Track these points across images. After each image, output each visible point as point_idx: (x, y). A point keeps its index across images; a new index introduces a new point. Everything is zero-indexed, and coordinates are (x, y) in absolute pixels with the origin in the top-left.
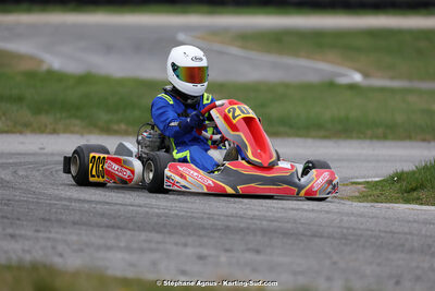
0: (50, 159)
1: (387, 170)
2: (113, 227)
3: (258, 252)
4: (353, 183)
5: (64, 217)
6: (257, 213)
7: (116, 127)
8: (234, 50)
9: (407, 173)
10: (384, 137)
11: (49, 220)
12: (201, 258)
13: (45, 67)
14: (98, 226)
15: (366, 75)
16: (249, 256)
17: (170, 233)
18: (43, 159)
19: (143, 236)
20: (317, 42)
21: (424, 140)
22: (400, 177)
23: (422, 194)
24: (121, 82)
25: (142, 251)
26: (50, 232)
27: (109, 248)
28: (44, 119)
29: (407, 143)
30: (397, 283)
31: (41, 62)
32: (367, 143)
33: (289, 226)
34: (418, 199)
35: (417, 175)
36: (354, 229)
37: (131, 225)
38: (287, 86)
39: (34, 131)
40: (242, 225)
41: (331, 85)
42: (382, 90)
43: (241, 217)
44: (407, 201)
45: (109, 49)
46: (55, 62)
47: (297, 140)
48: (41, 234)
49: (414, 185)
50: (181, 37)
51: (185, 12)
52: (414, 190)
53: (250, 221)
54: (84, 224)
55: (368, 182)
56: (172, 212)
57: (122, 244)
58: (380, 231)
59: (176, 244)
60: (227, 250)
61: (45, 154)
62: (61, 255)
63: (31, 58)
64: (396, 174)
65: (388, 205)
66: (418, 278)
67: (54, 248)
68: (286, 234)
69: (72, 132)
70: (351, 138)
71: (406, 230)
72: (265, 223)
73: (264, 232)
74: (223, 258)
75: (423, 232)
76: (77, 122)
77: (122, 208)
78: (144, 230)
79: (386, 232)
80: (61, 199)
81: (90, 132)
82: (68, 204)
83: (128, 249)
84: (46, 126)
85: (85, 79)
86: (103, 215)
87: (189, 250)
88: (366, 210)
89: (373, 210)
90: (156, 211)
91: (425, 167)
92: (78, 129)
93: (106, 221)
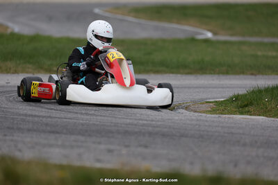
1: (229, 94)
2: (53, 132)
3: (146, 147)
4: (207, 102)
5: (22, 126)
6: (146, 122)
8: (130, 19)
9: (242, 95)
10: (227, 73)
11: (13, 128)
12: (110, 151)
13: (9, 31)
14: (44, 132)
15: (215, 34)
16: (140, 150)
17: (90, 135)
18: (8, 89)
19: (73, 137)
20: (183, 13)
21: (252, 74)
22: (237, 98)
23: (251, 108)
24: (59, 40)
25: (72, 147)
26: (13, 136)
27: (51, 146)
28: (10, 64)
29: (242, 76)
30: (236, 166)
31: (7, 27)
32: (216, 77)
33: (165, 130)
34: (248, 112)
35: (248, 96)
37: (65, 131)
38: (164, 41)
39: (2, 72)
40: (136, 130)
41: (193, 40)
42: (225, 43)
43: (136, 125)
44: (242, 113)
45: (50, 19)
46: (17, 28)
47: (171, 75)
48: (7, 138)
49: (246, 103)
50: (97, 11)
52: (246, 106)
53: (141, 127)
54: (35, 131)
55: (216, 102)
56: (91, 122)
57: (60, 143)
58: (225, 133)
59: (94, 143)
60: (127, 146)
61: (10, 86)
62: (20, 151)
64: (235, 96)
65: (227, 116)
66: (248, 163)
67: (16, 146)
68: (164, 135)
69: (27, 73)
70: (206, 73)
71: (241, 131)
72: (150, 129)
73: (150, 134)
74: (124, 151)
75: (252, 133)
76: (30, 66)
77: (59, 120)
78: (73, 134)
79: (228, 133)
80: (20, 115)
81: (39, 72)
82: (24, 118)
83: (63, 146)
84: (10, 69)
85: (35, 38)
86: (47, 125)
87: (102, 147)
88: (215, 119)
89: (220, 119)
90: (81, 121)
91: (253, 92)
92: (30, 70)
93: (49, 128)
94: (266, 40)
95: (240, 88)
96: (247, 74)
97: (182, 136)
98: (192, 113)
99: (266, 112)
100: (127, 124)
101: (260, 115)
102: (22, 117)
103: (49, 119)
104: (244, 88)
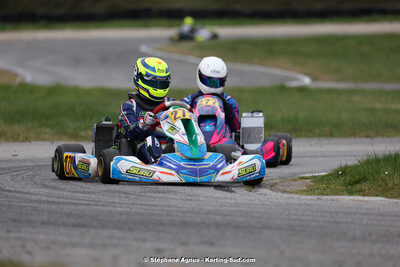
0: (23, 164)
1: (334, 164)
2: (75, 225)
3: (211, 244)
4: (301, 178)
5: (33, 218)
6: (211, 208)
7: (83, 134)
9: (351, 167)
10: (331, 135)
11: (20, 221)
12: (159, 251)
13: (18, 80)
14: (65, 225)
15: (314, 79)
16: (204, 249)
17: (131, 229)
18: (16, 164)
19: (106, 233)
20: (268, 49)
21: (368, 136)
22: (344, 171)
23: (364, 186)
24: (89, 92)
25: (104, 246)
26: (20, 232)
27: (74, 245)
28: (17, 128)
29: (352, 139)
31: (16, 75)
32: (315, 141)
33: (240, 219)
34: (361, 191)
35: (359, 169)
36: (301, 221)
37: (95, 223)
38: (241, 90)
39: (7, 140)
40: (198, 220)
41: (282, 89)
42: (329, 91)
43: (197, 213)
44: (351, 193)
45: (77, 62)
46: (28, 77)
48: (11, 235)
49: (357, 178)
50: (144, 48)
51: (146, 26)
52: (358, 182)
53: (205, 216)
54: (52, 224)
55: (315, 177)
56: (133, 210)
57: (87, 240)
58: (325, 222)
59: (136, 239)
60: (184, 244)
61: (19, 161)
62: (29, 253)
63: (6, 72)
64: (341, 169)
65: (332, 197)
67: (23, 247)
68: (238, 227)
69: (43, 140)
70: (301, 136)
71: (349, 220)
72: (219, 218)
73: (218, 225)
74: (179, 251)
75: (365, 221)
76: (48, 130)
77: (87, 208)
78: (107, 228)
79: (330, 222)
80: (32, 201)
81: (60, 139)
82: (37, 205)
83: (92, 246)
84: (19, 135)
85: (55, 90)
86: (69, 215)
87: (148, 245)
88: (313, 202)
89: (320, 202)
90: (119, 209)
91: (368, 162)
92: (48, 136)
93: (72, 220)
94: (388, 87)
95: (350, 156)
96: (360, 137)
97: (264, 227)
98: (280, 194)
99: (386, 191)
100: (184, 212)
101: (377, 196)
102: (34, 204)
103: (73, 207)
104: (355, 156)
